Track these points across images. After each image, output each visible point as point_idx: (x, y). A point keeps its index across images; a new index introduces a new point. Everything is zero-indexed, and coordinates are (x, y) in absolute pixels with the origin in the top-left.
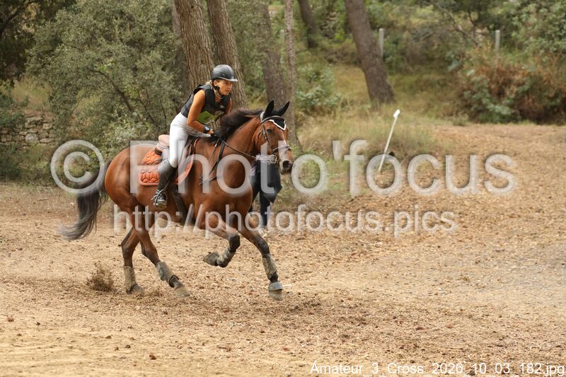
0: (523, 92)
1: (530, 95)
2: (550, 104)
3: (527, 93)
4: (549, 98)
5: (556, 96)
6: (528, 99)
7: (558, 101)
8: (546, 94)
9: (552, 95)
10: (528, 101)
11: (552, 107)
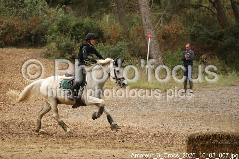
0: (5, 33)
1: (9, 34)
2: (19, 38)
3: (7, 33)
4: (18, 36)
5: (21, 35)
6: (8, 36)
7: (22, 37)
8: (16, 33)
9: (19, 34)
10: (8, 37)
11: (20, 40)
